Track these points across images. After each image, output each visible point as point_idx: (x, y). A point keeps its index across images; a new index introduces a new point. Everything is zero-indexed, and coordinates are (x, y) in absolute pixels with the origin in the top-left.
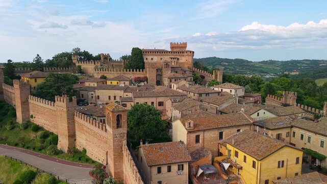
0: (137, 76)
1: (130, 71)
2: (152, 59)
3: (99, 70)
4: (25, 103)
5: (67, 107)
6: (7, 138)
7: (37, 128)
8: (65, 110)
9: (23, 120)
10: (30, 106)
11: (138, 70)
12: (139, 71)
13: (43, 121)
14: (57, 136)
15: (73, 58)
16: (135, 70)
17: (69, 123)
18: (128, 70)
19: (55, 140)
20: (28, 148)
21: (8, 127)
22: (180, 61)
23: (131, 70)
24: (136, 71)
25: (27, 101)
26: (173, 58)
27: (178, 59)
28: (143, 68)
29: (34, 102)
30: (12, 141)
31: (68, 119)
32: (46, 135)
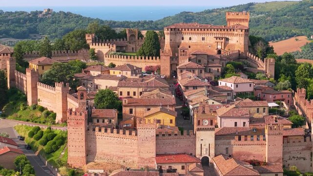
0: (149, 65)
1: (141, 58)
2: (190, 39)
3: (110, 56)
4: (34, 89)
5: (62, 91)
6: (20, 116)
7: (42, 109)
8: (61, 92)
9: (33, 102)
10: (38, 91)
11: (150, 58)
12: (152, 59)
13: (47, 104)
14: (56, 114)
15: (87, 38)
16: (147, 58)
17: (63, 102)
18: (140, 57)
19: (54, 116)
20: (36, 122)
21: (21, 108)
22: (230, 42)
23: (143, 58)
24: (149, 59)
25: (36, 87)
26: (219, 38)
27: (227, 39)
28: (158, 55)
29: (41, 88)
30: (25, 118)
31: (63, 99)
32: (48, 114)
